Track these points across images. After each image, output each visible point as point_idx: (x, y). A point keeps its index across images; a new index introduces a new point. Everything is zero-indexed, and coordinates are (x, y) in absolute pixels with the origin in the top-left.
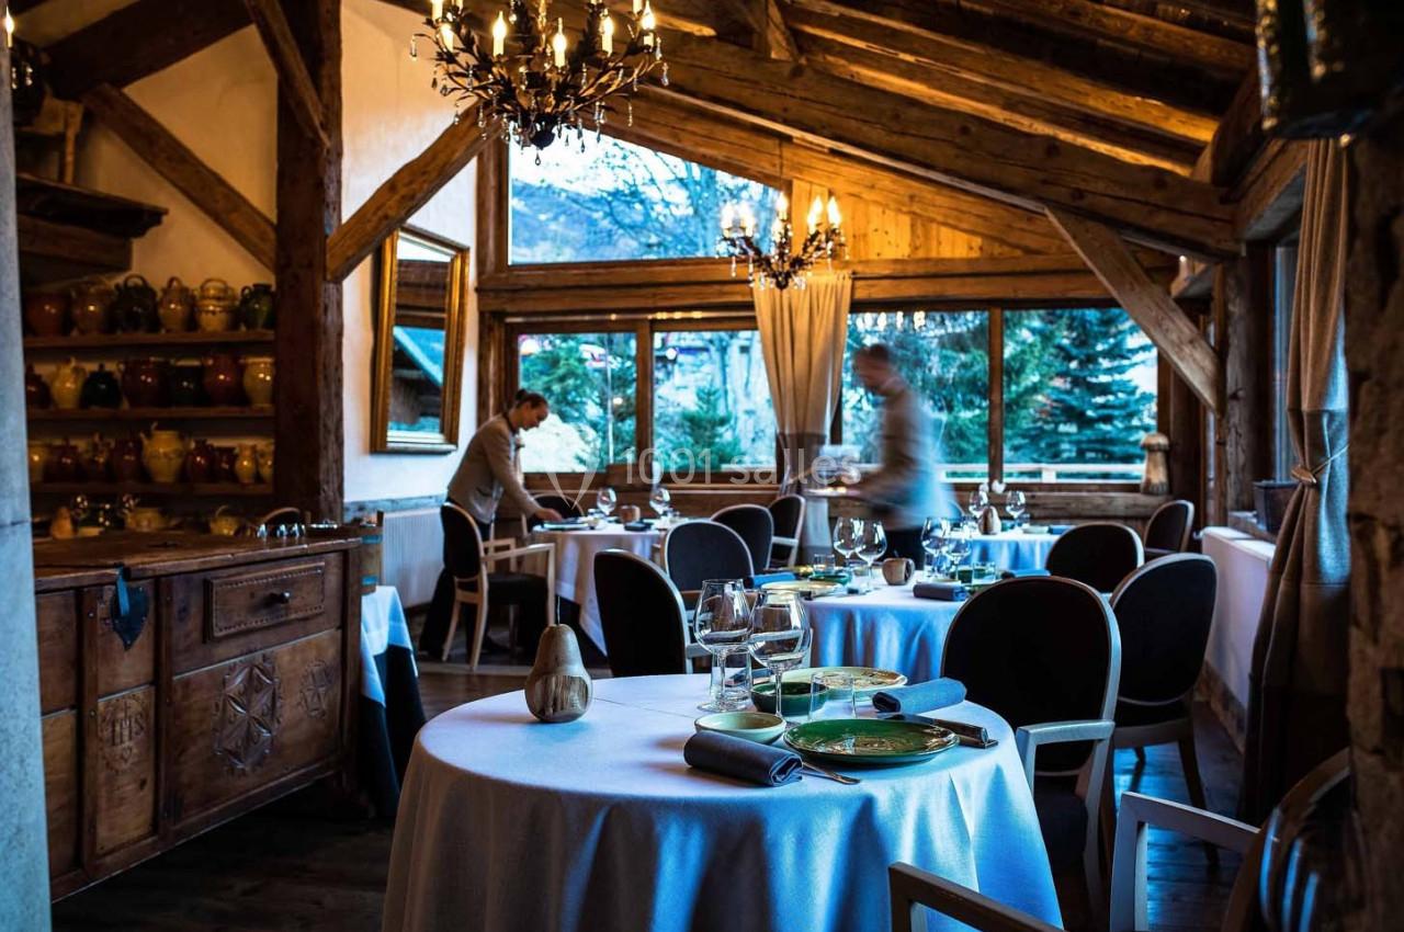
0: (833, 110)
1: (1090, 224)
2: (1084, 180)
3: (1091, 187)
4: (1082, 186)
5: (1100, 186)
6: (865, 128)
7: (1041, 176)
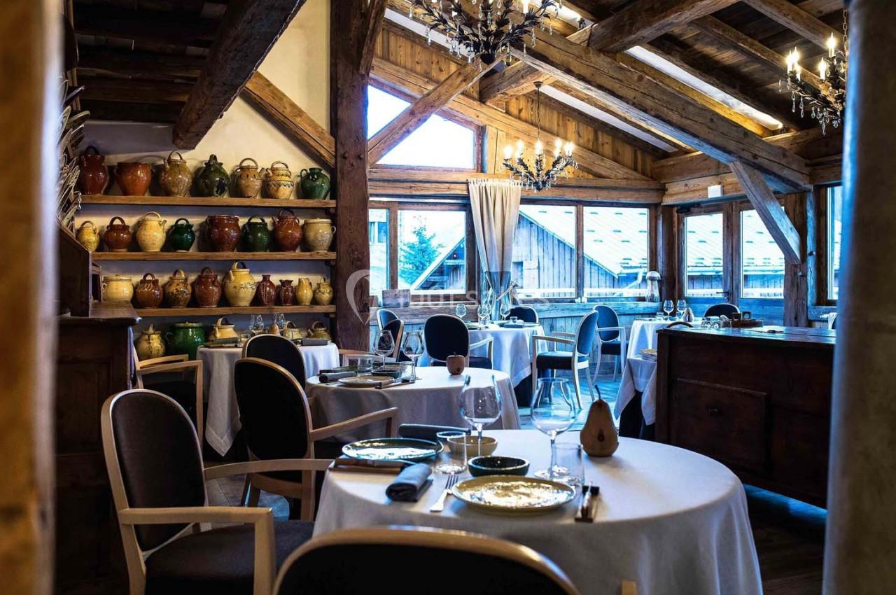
0: (657, 101)
1: (756, 171)
2: (758, 151)
3: (760, 154)
4: (757, 153)
5: (764, 154)
6: (671, 113)
7: (742, 146)
